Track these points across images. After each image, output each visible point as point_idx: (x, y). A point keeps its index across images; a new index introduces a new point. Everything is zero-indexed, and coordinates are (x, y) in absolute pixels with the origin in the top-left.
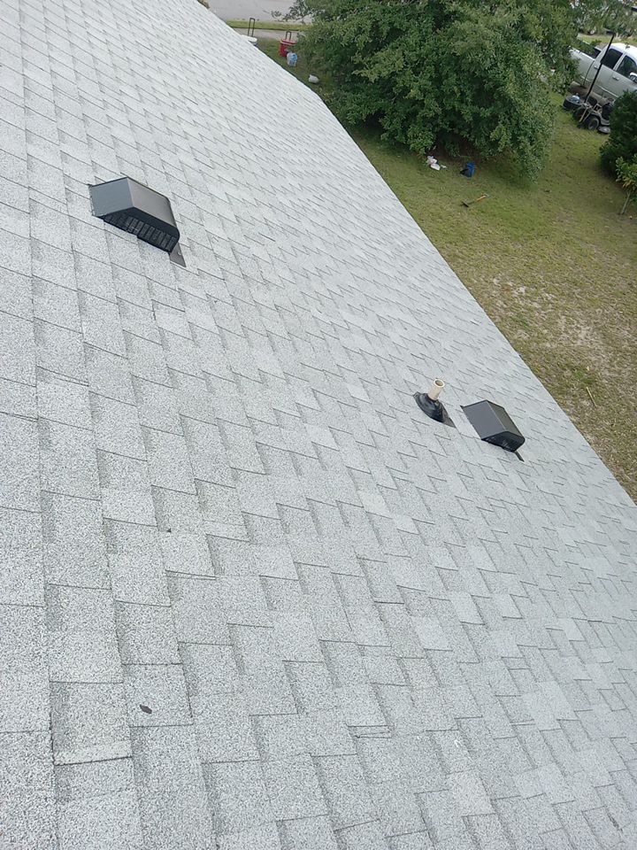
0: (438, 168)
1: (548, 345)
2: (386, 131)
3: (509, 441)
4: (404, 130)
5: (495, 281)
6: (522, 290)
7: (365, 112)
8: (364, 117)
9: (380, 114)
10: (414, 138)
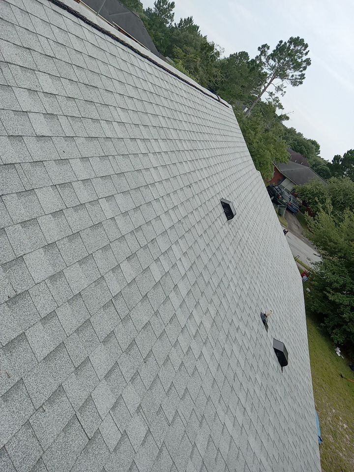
0: (339, 355)
1: (341, 454)
2: (325, 323)
3: (282, 358)
4: (333, 329)
5: (334, 411)
6: (345, 426)
7: (320, 311)
8: (318, 312)
9: (327, 316)
10: (335, 334)
